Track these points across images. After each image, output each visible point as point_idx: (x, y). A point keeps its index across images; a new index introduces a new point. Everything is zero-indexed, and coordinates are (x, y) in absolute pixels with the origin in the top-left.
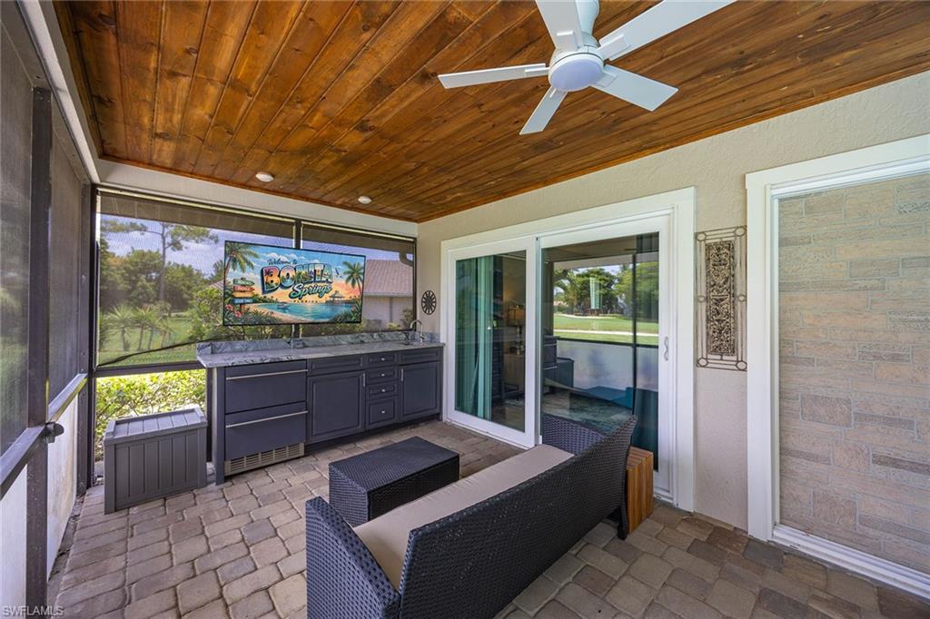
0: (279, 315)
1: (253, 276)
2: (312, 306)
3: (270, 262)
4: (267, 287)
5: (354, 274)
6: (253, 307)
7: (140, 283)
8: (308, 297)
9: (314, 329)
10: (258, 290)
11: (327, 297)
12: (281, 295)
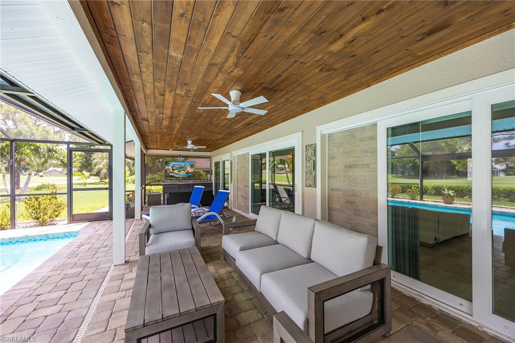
0: (175, 175)
1: (170, 168)
2: (182, 173)
3: (174, 165)
4: (173, 170)
5: (192, 166)
6: (171, 174)
7: (156, 164)
8: (182, 172)
9: (184, 179)
10: (171, 170)
11: (186, 172)
12: (176, 171)
